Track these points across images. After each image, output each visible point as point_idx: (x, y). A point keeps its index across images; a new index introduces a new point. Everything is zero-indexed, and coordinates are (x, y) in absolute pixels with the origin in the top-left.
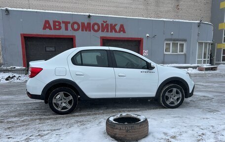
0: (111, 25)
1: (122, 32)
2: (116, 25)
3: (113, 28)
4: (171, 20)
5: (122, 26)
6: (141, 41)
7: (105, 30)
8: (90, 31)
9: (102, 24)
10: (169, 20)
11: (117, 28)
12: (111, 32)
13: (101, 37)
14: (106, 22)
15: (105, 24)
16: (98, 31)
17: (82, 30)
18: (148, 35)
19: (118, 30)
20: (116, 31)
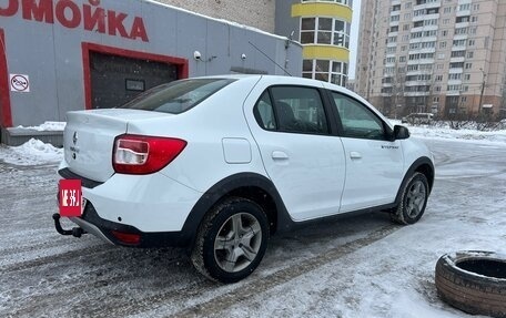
0: (111, 14)
1: (139, 39)
2: (123, 16)
3: (116, 23)
4: (241, 26)
5: (139, 22)
6: (182, 65)
7: (96, 27)
8: (50, 20)
9: (87, 8)
10: (238, 25)
11: (128, 24)
12: (110, 33)
13: (84, 45)
14: (98, 3)
15: (93, 9)
16: (74, 24)
17: (26, 16)
18: (197, 54)
19: (129, 30)
20: (124, 34)
